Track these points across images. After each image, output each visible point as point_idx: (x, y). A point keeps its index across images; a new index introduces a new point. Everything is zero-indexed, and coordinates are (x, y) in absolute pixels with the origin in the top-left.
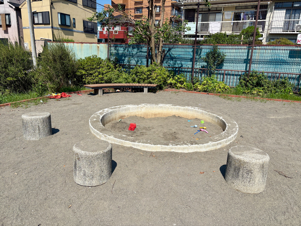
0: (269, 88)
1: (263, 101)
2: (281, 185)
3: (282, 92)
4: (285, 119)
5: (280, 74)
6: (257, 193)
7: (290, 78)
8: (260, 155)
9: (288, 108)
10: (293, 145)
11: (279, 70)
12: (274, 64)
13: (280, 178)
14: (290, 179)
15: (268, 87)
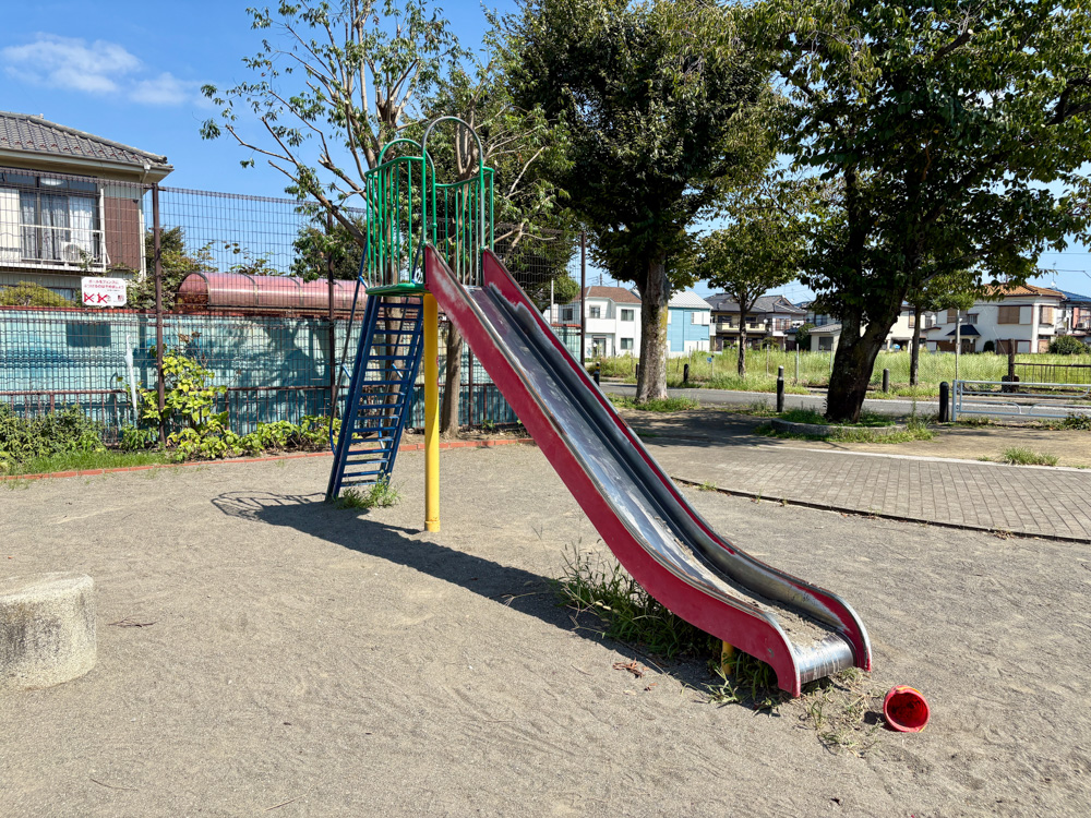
0: (26, 442)
1: (18, 484)
2: (134, 643)
3: (70, 448)
4: (100, 517)
5: (52, 395)
6: (80, 675)
7: (85, 406)
8: (70, 581)
9: (100, 489)
10: (139, 566)
11: (47, 384)
12: (25, 367)
13: (126, 634)
14: (149, 627)
15: (23, 440)
